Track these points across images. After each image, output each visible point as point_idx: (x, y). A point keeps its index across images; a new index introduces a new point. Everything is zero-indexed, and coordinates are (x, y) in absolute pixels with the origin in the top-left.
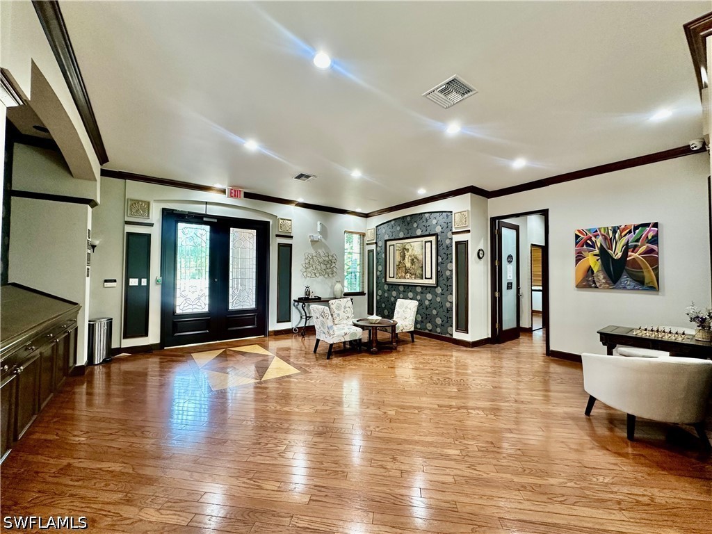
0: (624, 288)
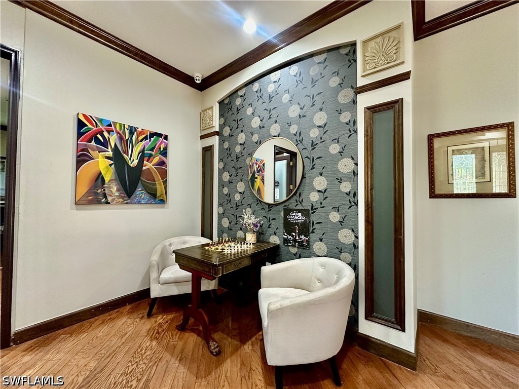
0: (139, 202)
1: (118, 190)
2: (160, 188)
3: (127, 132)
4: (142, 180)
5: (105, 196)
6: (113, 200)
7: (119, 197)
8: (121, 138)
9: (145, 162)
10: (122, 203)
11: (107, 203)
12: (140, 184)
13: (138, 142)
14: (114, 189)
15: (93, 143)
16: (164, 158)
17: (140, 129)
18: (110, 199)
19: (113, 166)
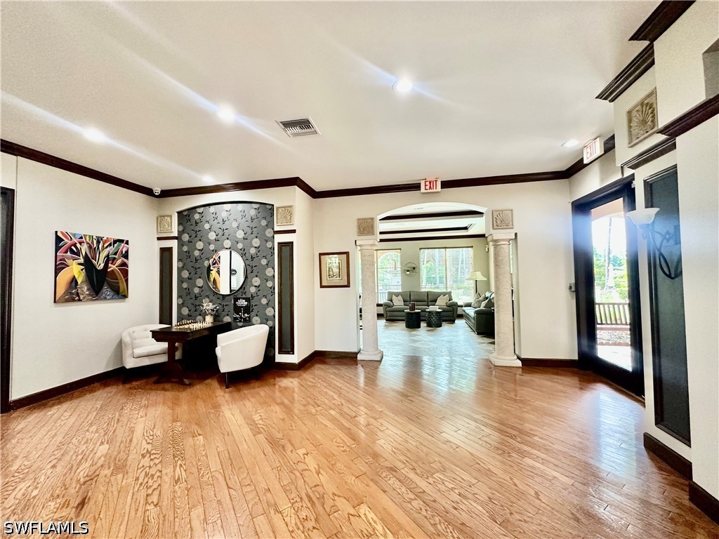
0: (105, 298)
1: (88, 290)
2: (122, 286)
3: (95, 242)
4: (107, 280)
5: (78, 295)
6: (84, 297)
7: (89, 295)
8: (90, 247)
9: (110, 265)
10: (92, 300)
11: (80, 300)
12: (105, 284)
13: (104, 248)
14: (84, 289)
15: (69, 253)
16: (125, 260)
17: (105, 238)
18: (81, 297)
19: (84, 270)
